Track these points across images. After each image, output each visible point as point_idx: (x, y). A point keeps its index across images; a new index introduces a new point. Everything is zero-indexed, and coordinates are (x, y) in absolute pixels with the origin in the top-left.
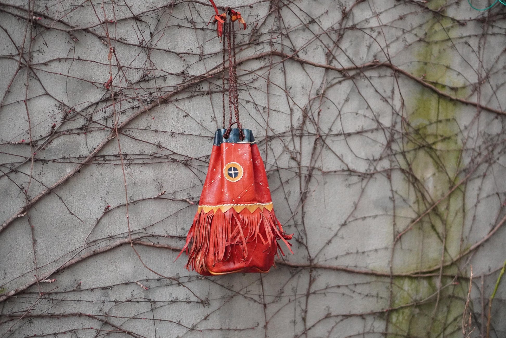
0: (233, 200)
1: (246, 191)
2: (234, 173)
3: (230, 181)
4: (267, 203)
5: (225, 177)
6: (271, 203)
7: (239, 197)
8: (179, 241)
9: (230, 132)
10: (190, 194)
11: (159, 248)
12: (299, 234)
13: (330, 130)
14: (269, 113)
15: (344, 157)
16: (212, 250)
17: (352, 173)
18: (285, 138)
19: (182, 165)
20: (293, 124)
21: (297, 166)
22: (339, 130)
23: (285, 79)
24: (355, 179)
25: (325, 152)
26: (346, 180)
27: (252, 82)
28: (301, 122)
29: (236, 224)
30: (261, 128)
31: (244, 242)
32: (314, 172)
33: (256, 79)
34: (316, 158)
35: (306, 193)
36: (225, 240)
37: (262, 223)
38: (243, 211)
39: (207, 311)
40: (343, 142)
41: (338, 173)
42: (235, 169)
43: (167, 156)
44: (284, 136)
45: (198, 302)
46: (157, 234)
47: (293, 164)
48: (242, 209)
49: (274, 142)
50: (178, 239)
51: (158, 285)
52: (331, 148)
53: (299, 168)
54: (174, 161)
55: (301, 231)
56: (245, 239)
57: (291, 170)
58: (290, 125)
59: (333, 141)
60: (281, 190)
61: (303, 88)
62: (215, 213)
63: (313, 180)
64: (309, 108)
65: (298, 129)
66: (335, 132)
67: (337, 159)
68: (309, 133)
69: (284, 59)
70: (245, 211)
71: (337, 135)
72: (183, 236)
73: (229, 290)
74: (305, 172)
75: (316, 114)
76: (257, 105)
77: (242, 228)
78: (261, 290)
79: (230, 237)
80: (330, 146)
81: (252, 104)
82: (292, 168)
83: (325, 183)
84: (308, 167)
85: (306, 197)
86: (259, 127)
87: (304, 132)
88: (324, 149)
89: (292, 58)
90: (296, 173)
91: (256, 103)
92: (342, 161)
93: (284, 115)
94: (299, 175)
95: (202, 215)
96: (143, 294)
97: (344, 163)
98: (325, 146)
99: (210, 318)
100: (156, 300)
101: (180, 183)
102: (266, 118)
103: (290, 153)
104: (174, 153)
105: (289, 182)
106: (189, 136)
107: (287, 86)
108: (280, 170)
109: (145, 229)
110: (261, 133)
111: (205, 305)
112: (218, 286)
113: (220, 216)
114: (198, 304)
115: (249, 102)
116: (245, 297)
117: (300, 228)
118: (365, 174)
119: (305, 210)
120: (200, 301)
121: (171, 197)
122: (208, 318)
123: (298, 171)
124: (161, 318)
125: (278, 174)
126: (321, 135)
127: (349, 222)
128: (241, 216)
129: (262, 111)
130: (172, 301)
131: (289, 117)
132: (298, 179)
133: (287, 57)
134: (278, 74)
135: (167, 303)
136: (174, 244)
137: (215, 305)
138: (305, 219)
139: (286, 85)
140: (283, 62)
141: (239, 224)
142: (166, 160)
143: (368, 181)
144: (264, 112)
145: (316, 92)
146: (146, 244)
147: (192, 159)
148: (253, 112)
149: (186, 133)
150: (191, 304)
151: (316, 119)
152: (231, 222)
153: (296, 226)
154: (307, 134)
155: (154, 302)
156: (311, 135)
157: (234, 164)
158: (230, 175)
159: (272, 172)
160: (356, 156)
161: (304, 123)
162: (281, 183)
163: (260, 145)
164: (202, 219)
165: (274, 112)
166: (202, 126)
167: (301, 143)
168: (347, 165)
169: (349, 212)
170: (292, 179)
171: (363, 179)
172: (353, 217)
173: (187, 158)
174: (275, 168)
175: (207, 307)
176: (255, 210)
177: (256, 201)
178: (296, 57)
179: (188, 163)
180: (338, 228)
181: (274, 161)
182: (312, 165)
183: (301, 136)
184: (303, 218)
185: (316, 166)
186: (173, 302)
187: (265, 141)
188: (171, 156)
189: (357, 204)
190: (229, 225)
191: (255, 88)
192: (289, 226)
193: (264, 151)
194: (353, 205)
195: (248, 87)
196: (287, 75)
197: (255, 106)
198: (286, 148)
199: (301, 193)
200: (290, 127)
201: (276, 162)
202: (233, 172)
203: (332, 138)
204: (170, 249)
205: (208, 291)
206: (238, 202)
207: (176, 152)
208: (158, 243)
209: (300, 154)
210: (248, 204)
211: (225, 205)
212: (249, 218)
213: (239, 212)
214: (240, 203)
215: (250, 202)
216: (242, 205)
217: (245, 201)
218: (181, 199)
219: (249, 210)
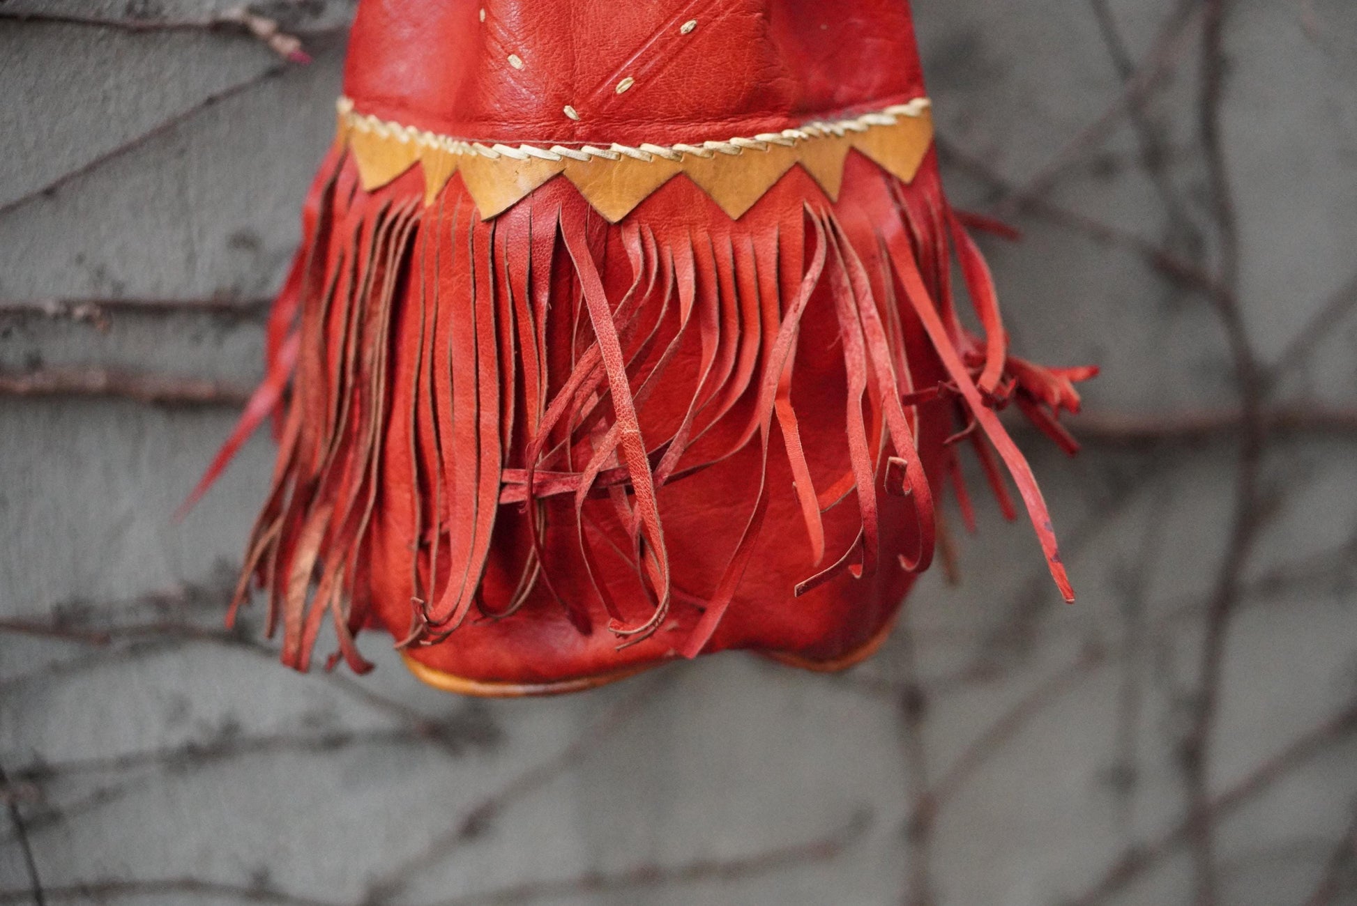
0: (570, 112)
1: (688, 26)
4: (878, 110)
6: (918, 104)
7: (624, 85)
8: (214, 336)
11: (37, 397)
16: (403, 497)
31: (643, 483)
36: (493, 455)
37: (824, 299)
38: (658, 205)
39: (477, 779)
48: (648, 184)
50: (204, 321)
51: (59, 661)
56: (655, 460)
62: (429, 201)
70: (672, 201)
72: (246, 297)
77: (633, 371)
79: (539, 424)
95: (340, 201)
99: (503, 823)
111: (463, 745)
113: (462, 236)
119: (1234, 42)
120: (416, 726)
122: (489, 826)
128: (633, 247)
130: (189, 749)
135: (151, 769)
136: (176, 359)
141: (606, 328)
150: (347, 757)
152: (544, 298)
164: (344, 231)
176: (758, 190)
177: (774, 110)
186: (196, 756)
190: (527, 324)
204: (137, 397)
206: (609, 123)
208: (35, 363)
210: (699, 139)
211: (500, 148)
212: (708, 264)
213: (615, 217)
214: (626, 130)
215: (718, 127)
216: (647, 147)
217: (674, 117)
218: (205, 19)
219: (708, 197)
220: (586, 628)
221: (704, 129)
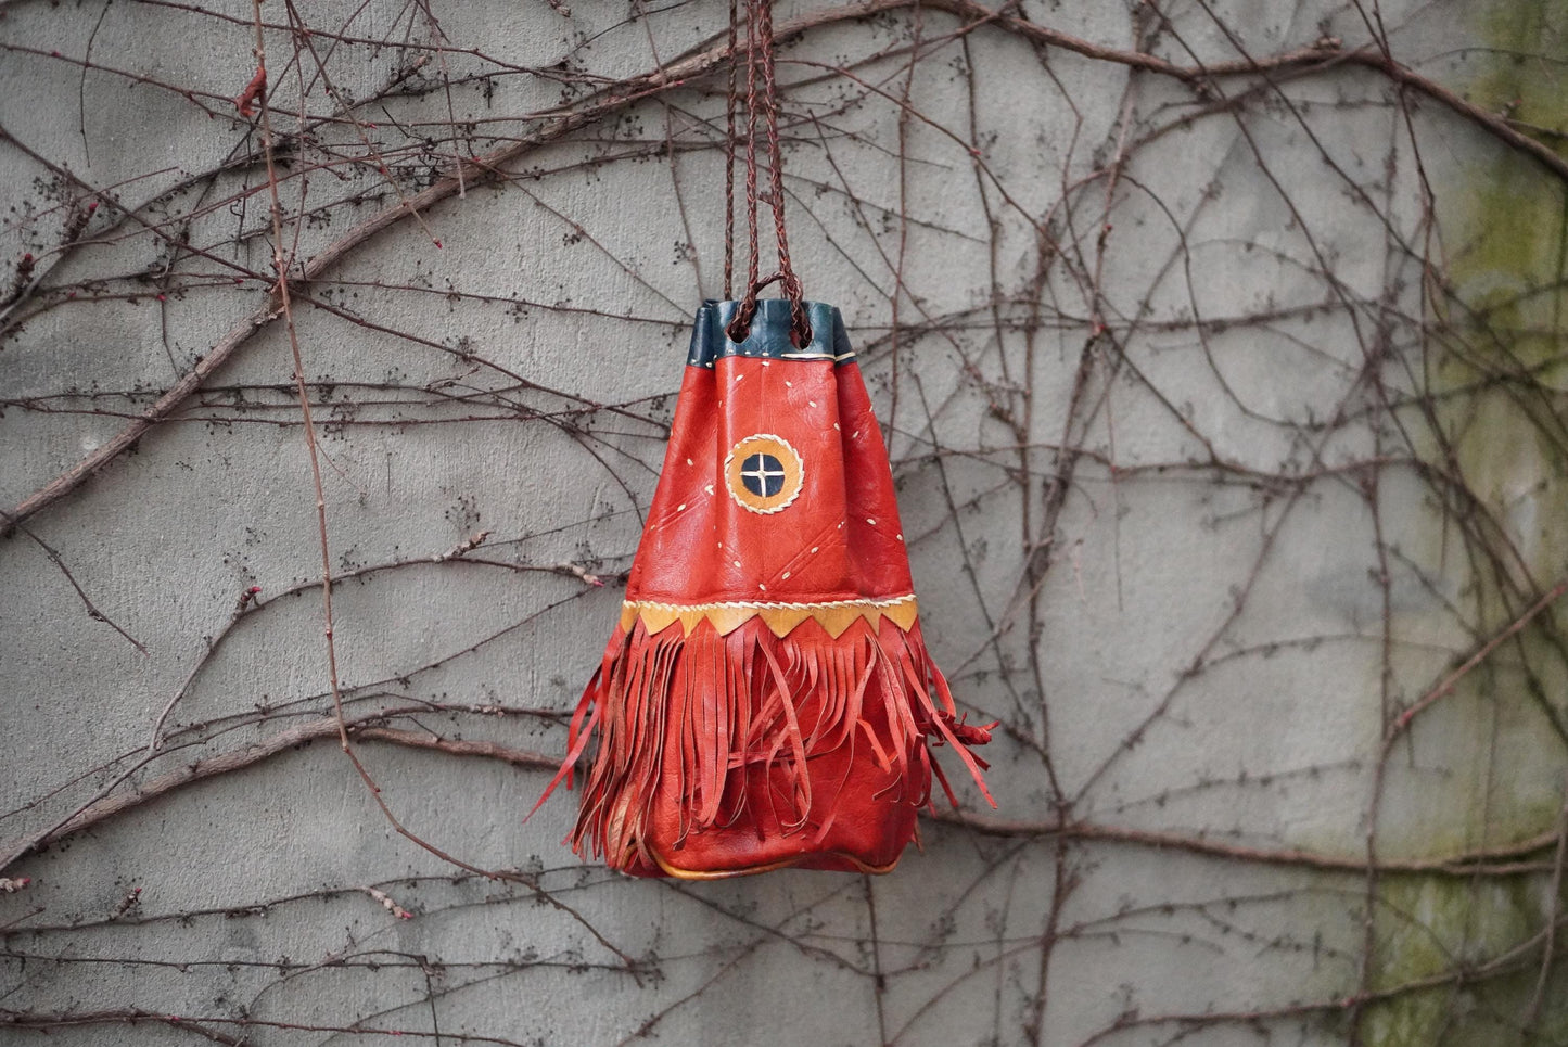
0: (762, 587)
1: (815, 549)
2: (768, 479)
3: (751, 509)
4: (894, 598)
5: (732, 494)
6: (910, 597)
7: (786, 576)
8: (542, 729)
9: (754, 313)
10: (586, 545)
11: (460, 754)
12: (1019, 708)
13: (1146, 306)
14: (904, 234)
15: (1198, 409)
16: (673, 780)
17: (1229, 477)
18: (969, 333)
19: (556, 431)
20: (1000, 279)
21: (1016, 444)
22: (1179, 306)
23: (972, 104)
24: (1237, 498)
25: (1123, 394)
26: (1205, 501)
27: (841, 113)
28: (1031, 271)
29: (771, 684)
30: (872, 294)
31: (800, 754)
32: (1082, 470)
33: (856, 102)
34: (1087, 416)
35: (1045, 549)
36: (724, 746)
37: (875, 682)
38: (801, 631)
39: (651, 1001)
40: (1196, 356)
41: (1171, 474)
42: (772, 463)
43: (497, 397)
44: (963, 328)
45: (614, 969)
46: (452, 700)
47: (1000, 436)
48: (796, 622)
49: (923, 348)
50: (537, 721)
51: (456, 902)
52: (1148, 377)
53: (1023, 452)
54: (524, 413)
55: (1027, 695)
56: (805, 743)
57: (991, 458)
58: (987, 283)
59: (1155, 351)
60: (949, 535)
61: (1041, 139)
62: (686, 636)
63: (1075, 499)
64: (1062, 221)
65: (1021, 302)
66: (1163, 313)
67: (1171, 420)
68: (1062, 316)
69: (970, 25)
70: (806, 630)
71: (1171, 327)
72: (558, 710)
73: (742, 919)
74: (1043, 467)
75: (1090, 246)
76: (857, 202)
77: (795, 701)
78: (867, 924)
79: (746, 732)
80: (1144, 370)
81: (841, 199)
82: (993, 451)
83: (1123, 512)
84: (1056, 449)
85: (1046, 566)
86: (864, 289)
87: (1043, 312)
88: (1120, 381)
89: (999, 23)
90: (1009, 471)
91: (857, 196)
92: (1190, 429)
93: (965, 246)
94: (1021, 478)
95: (635, 641)
96: (395, 934)
97: (1197, 435)
98: (1124, 367)
99: (662, 1029)
100: (447, 960)
101: (547, 504)
102: (893, 256)
103: (989, 392)
104: (526, 385)
105: (983, 504)
106: (586, 317)
107: (979, 130)
108: (945, 460)
109: (405, 681)
110: (875, 312)
111: (644, 980)
112: (697, 905)
113: (710, 647)
114: (614, 976)
115: (825, 188)
116: (804, 950)
117: (1023, 684)
118: (1276, 479)
119: (1044, 613)
120: (623, 963)
121: (510, 556)
122: (654, 1030)
123: (1016, 463)
124: (468, 1030)
125: (937, 475)
126: (1110, 325)
127: (1214, 663)
128: (789, 651)
129: (877, 228)
130: (511, 963)
131: (984, 255)
132: (1016, 495)
133: (980, 15)
134: (942, 83)
135: (492, 972)
136: (523, 740)
137: (684, 978)
138: (1040, 650)
139: (973, 126)
140: (963, 36)
141: (781, 682)
142: (494, 412)
143: (1289, 507)
144: (887, 230)
145: (1091, 159)
146: (407, 738)
147: (595, 408)
148: (844, 230)
149: (573, 305)
150: (585, 977)
151: (1091, 264)
152: (749, 673)
153: (1005, 674)
154: (1055, 322)
155: (439, 967)
156: (1070, 323)
157: (765, 441)
158: (752, 485)
159: (914, 467)
160: (1244, 410)
161: (1043, 276)
162: (951, 507)
163: (869, 358)
164: (637, 655)
165: (926, 232)
166: (637, 278)
167: (1029, 357)
168: (1208, 445)
169: (1212, 626)
170: (992, 494)
171: (1267, 501)
172: (1228, 642)
173: (577, 406)
174: (928, 450)
175: (651, 986)
176: (845, 626)
177: (851, 589)
178: (1016, 18)
179: (582, 423)
180: (1170, 684)
181: (925, 422)
182: (1073, 443)
183: (1031, 329)
184: (1033, 644)
185: (1090, 445)
186: (513, 967)
187: (890, 346)
188: (514, 397)
189: (1245, 595)
190: (742, 685)
191: (854, 137)
192: (980, 676)
193: (885, 385)
194: (1230, 599)
195: (825, 133)
196: (979, 90)
197: (851, 205)
198: (971, 373)
199: (1027, 549)
200: (988, 291)
201: (930, 427)
202: (761, 474)
203: (1150, 339)
204: (504, 760)
205: (657, 923)
206: (779, 593)
207: (531, 380)
208: (458, 738)
209: (1027, 397)
210: (819, 601)
211: (729, 603)
212: (822, 660)
213: (782, 636)
214: (786, 596)
215: (827, 596)
216: (796, 604)
217: (808, 591)
218: (552, 566)
219: (823, 627)
220: (762, 838)
221: (821, 597)
